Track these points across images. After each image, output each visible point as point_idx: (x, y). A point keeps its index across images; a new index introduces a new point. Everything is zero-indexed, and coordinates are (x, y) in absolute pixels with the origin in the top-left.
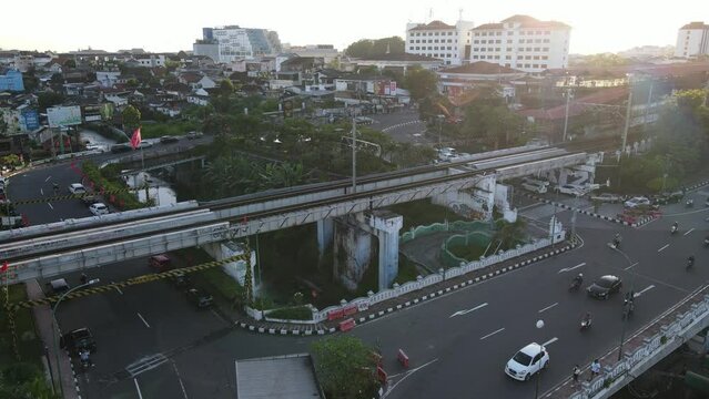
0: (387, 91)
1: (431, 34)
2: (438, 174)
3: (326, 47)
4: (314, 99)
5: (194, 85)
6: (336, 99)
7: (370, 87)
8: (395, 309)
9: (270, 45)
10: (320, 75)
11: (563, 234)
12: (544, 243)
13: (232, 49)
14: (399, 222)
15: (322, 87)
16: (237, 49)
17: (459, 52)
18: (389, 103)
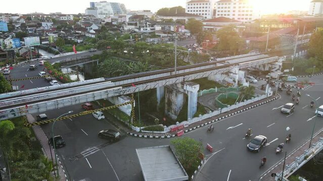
0: (180, 30)
1: (197, 4)
2: (212, 66)
3: (147, 11)
4: (145, 34)
5: (88, 28)
6: (157, 34)
7: (172, 29)
8: (201, 126)
9: (121, 10)
10: (148, 23)
11: (272, 92)
12: (263, 97)
13: (104, 12)
14: (197, 87)
15: (149, 29)
16: (106, 12)
17: (211, 13)
18: (181, 35)
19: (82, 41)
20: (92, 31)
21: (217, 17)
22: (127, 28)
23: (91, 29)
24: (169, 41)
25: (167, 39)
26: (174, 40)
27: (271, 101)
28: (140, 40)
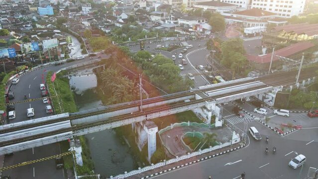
0: (198, 29)
5: (118, 17)
17: (247, 1)
18: (199, 35)
20: (121, 21)
21: (253, 6)
23: (121, 18)
24: (186, 40)
25: (184, 38)
26: (191, 39)
27: (234, 150)
28: (154, 39)
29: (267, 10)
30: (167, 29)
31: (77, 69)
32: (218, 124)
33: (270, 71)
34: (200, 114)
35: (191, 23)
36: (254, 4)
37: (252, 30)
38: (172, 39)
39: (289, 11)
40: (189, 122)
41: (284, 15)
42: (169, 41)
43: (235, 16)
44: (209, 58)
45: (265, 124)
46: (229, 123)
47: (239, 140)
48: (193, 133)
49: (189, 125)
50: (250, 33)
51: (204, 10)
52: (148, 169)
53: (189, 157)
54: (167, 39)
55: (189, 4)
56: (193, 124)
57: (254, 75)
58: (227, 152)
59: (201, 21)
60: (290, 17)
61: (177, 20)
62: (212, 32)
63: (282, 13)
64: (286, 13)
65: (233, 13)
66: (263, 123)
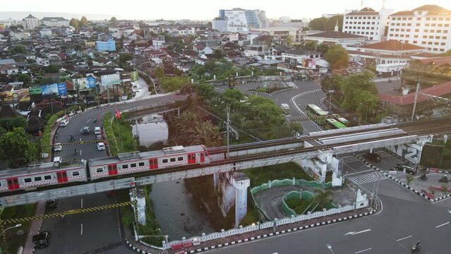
0: (310, 65)
3: (296, 21)
5: (200, 51)
6: (278, 68)
9: (259, 21)
10: (273, 50)
13: (236, 23)
15: (273, 58)
16: (238, 23)
17: (380, 31)
18: (311, 74)
19: (187, 69)
20: (204, 57)
21: (389, 38)
22: (248, 53)
23: (204, 53)
24: (293, 80)
25: (289, 77)
26: (300, 79)
27: (358, 216)
28: (249, 78)
29: (411, 42)
30: (266, 67)
31: (142, 112)
32: (337, 182)
33: (414, 117)
34: (310, 169)
35: (300, 58)
36: (392, 35)
37: (388, 67)
38: (273, 78)
39: (443, 44)
40: (294, 179)
41: (436, 49)
42: (268, 80)
43: (363, 50)
44: (325, 102)
45: (407, 186)
46: (351, 182)
47: (366, 204)
48: (300, 193)
49: (294, 184)
50: (385, 71)
51: (319, 44)
52: (235, 233)
53: (293, 222)
54: (267, 78)
55: (297, 37)
56: (300, 182)
57: (389, 121)
58: (348, 219)
59: (314, 56)
60: (445, 51)
61: (280, 55)
62: (329, 70)
63: (433, 46)
64: (439, 47)
65: (361, 47)
66: (403, 184)
